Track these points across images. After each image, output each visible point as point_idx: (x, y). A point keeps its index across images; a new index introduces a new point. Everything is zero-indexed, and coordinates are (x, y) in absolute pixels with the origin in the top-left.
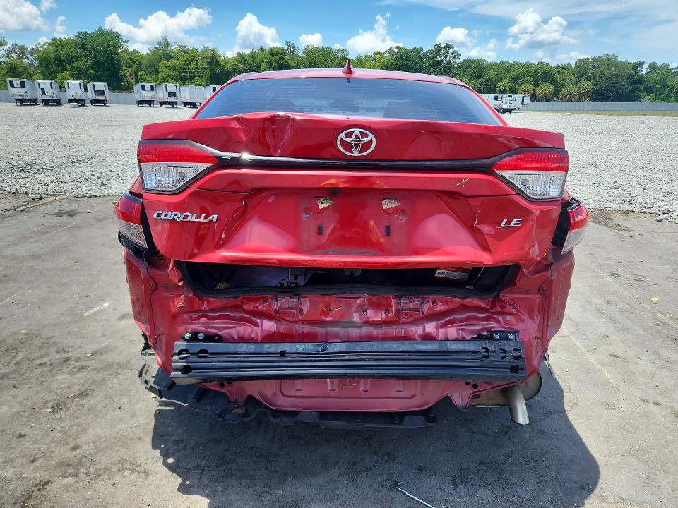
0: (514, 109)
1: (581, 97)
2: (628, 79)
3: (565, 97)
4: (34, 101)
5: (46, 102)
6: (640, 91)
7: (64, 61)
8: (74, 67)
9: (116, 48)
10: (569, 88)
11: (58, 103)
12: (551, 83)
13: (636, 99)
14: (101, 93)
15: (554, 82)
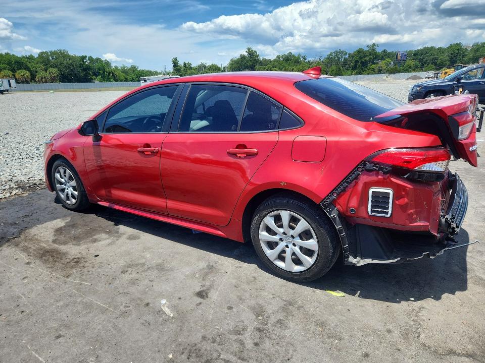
0: (5, 91)
1: (53, 80)
2: (80, 67)
3: (41, 80)
6: (91, 75)
10: (42, 74)
12: (25, 69)
13: (90, 81)
15: (27, 69)
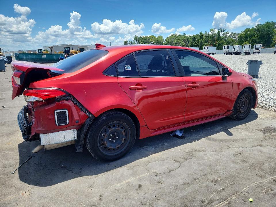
4: (231, 53)
5: (235, 54)
7: (248, 37)
8: (251, 39)
9: (272, 29)
11: (240, 53)
14: (258, 49)
